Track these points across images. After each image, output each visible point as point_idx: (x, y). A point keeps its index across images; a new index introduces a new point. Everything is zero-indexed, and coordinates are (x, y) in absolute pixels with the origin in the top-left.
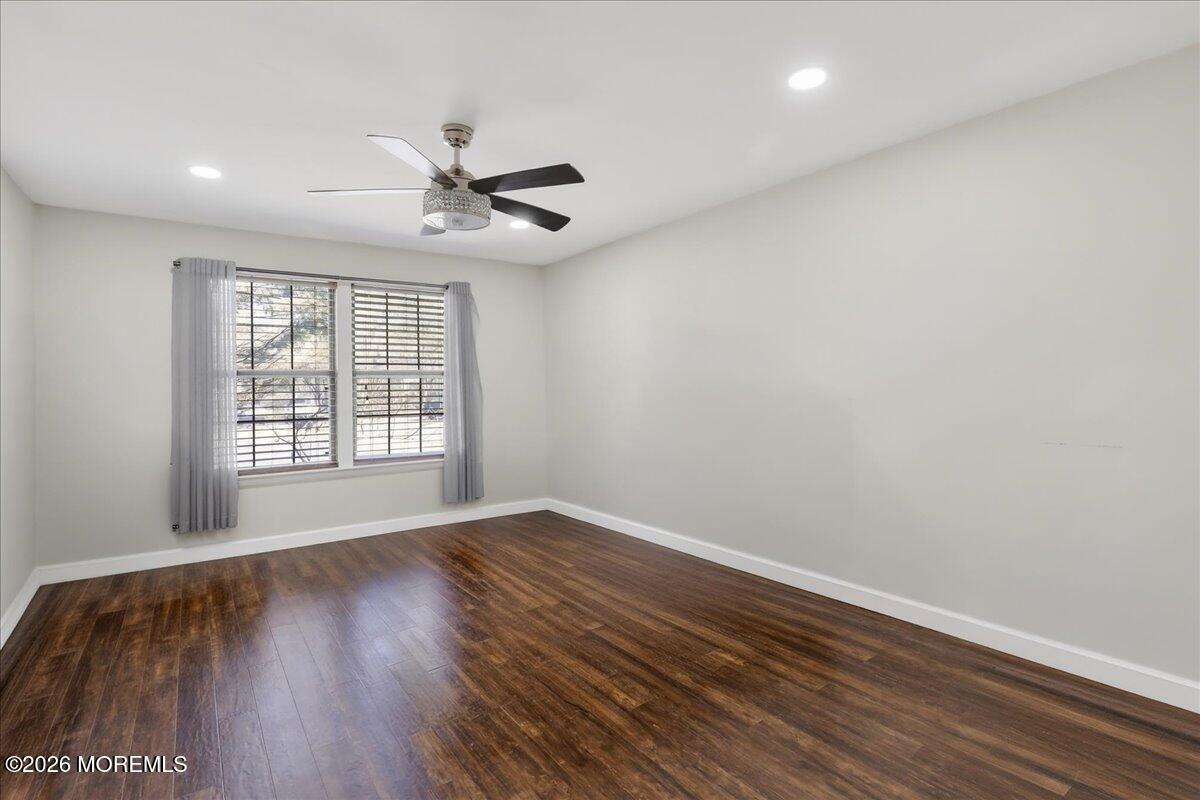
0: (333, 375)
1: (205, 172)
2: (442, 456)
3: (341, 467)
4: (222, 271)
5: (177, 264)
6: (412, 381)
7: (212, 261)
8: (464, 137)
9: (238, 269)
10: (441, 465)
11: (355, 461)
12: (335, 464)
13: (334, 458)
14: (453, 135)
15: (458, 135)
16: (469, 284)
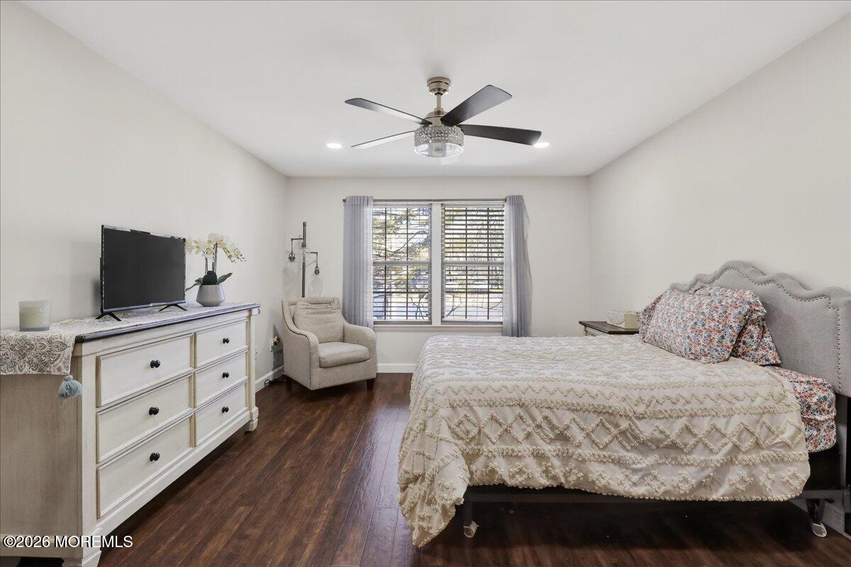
0: (430, 264)
1: (334, 146)
2: (502, 323)
3: (434, 324)
4: (365, 203)
5: (344, 201)
6: (483, 268)
7: (361, 197)
8: (443, 86)
9: (374, 201)
10: (501, 329)
11: (442, 321)
12: (430, 323)
13: (430, 319)
14: (434, 86)
15: (438, 85)
16: (522, 196)
